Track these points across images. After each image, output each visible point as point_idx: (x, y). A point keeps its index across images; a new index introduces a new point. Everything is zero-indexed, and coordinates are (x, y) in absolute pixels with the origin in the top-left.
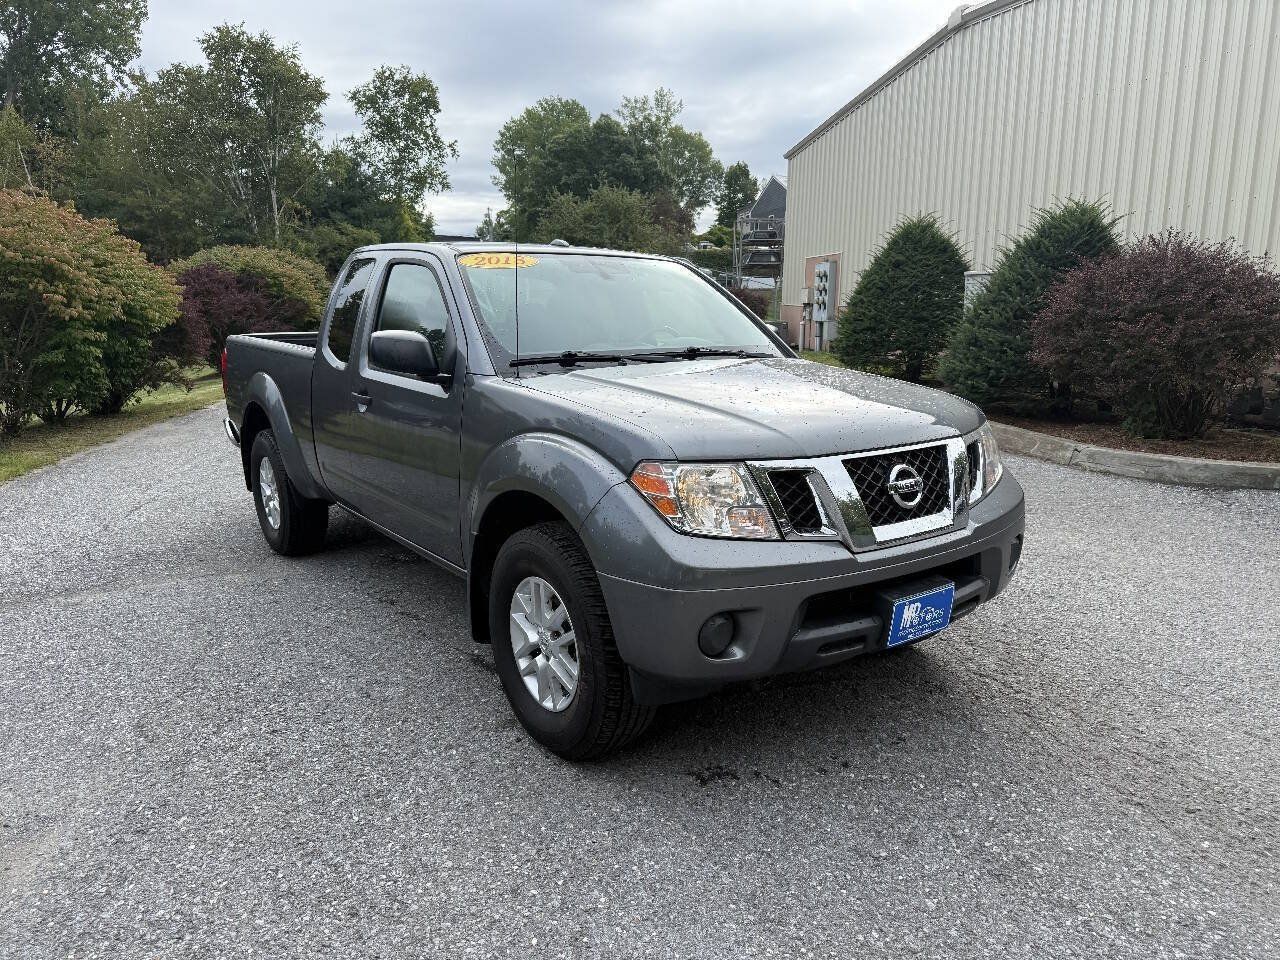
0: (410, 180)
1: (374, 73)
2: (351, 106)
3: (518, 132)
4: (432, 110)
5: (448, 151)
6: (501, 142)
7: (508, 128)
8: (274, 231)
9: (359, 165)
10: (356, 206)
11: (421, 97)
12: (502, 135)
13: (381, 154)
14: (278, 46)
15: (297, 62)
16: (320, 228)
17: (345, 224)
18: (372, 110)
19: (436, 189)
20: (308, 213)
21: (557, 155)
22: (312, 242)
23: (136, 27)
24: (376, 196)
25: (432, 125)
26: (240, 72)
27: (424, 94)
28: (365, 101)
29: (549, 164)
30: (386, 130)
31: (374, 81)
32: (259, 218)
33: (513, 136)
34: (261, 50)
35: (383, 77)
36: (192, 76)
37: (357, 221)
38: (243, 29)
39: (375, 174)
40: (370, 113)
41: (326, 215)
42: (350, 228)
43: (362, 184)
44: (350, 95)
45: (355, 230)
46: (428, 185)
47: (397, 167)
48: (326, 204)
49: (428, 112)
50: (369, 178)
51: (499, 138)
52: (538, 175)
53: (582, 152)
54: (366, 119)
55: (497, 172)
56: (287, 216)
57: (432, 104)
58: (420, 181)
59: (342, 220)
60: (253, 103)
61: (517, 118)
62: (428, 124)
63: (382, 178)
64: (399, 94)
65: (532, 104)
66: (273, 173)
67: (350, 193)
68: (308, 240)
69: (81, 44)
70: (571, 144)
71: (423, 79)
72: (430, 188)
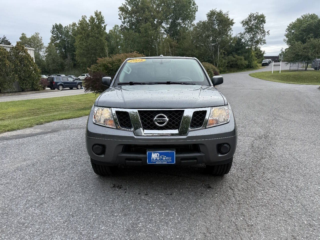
0: (254, 42)
1: (249, 15)
2: (242, 25)
3: (293, 26)
4: (263, 23)
5: (267, 34)
6: (288, 29)
7: (290, 25)
8: (217, 58)
9: (241, 40)
10: (239, 50)
11: (261, 19)
12: (289, 27)
13: (248, 36)
14: (224, 12)
15: (228, 16)
16: (229, 57)
17: (236, 55)
18: (247, 25)
19: (262, 44)
20: (226, 53)
21: (303, 31)
22: (226, 60)
23: (195, 14)
24: (245, 47)
25: (263, 27)
26: (214, 20)
27: (262, 19)
28: (245, 23)
29: (300, 34)
30: (250, 30)
31: (248, 18)
32: (215, 55)
33: (292, 27)
34: (220, 14)
35: (250, 16)
36: (204, 23)
37: (238, 54)
38: (216, 10)
39: (245, 41)
40: (246, 26)
41: (231, 53)
42: (236, 56)
43: (242, 44)
44: (241, 22)
45: (238, 56)
46: (259, 43)
47: (252, 39)
48: (232, 51)
49: (262, 24)
50: (244, 43)
51: (287, 28)
52: (296, 37)
53: (312, 29)
54: (245, 28)
55: (285, 38)
56: (221, 54)
57: (264, 21)
58: (257, 42)
59: (235, 54)
60: (217, 27)
61: (294, 21)
62: (262, 27)
63: (247, 43)
64: (255, 20)
65: (299, 17)
66: (219, 44)
67: (238, 47)
68: (225, 59)
69: (184, 20)
70: (309, 27)
71: (262, 15)
72: (260, 44)
